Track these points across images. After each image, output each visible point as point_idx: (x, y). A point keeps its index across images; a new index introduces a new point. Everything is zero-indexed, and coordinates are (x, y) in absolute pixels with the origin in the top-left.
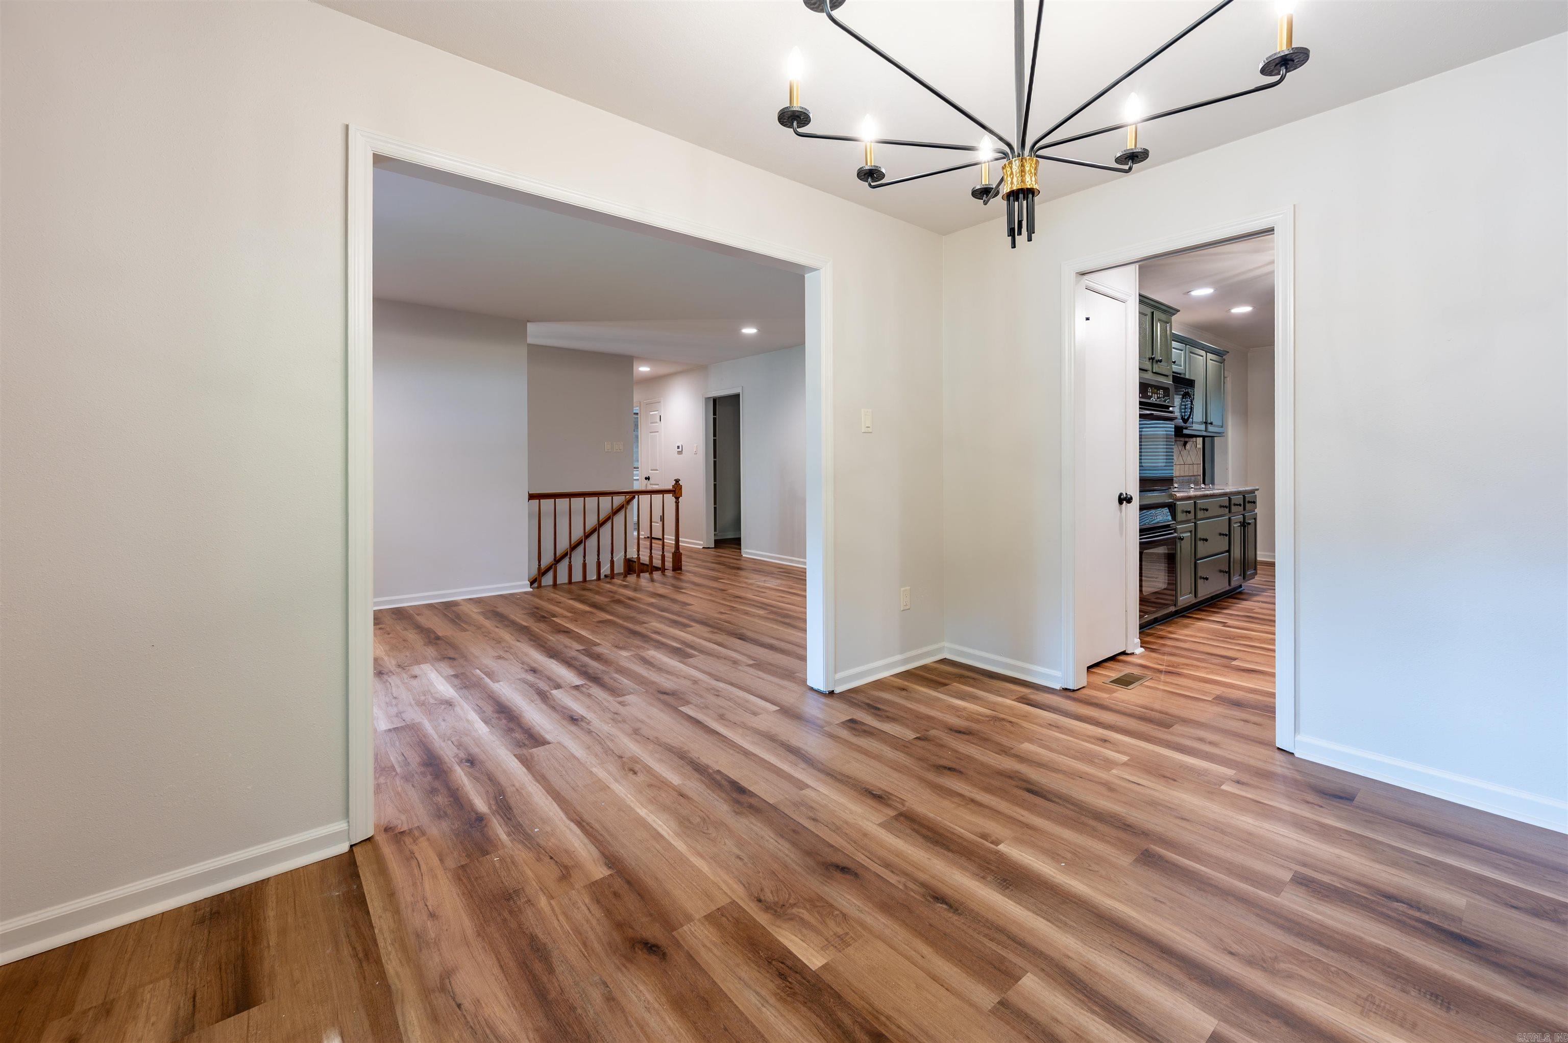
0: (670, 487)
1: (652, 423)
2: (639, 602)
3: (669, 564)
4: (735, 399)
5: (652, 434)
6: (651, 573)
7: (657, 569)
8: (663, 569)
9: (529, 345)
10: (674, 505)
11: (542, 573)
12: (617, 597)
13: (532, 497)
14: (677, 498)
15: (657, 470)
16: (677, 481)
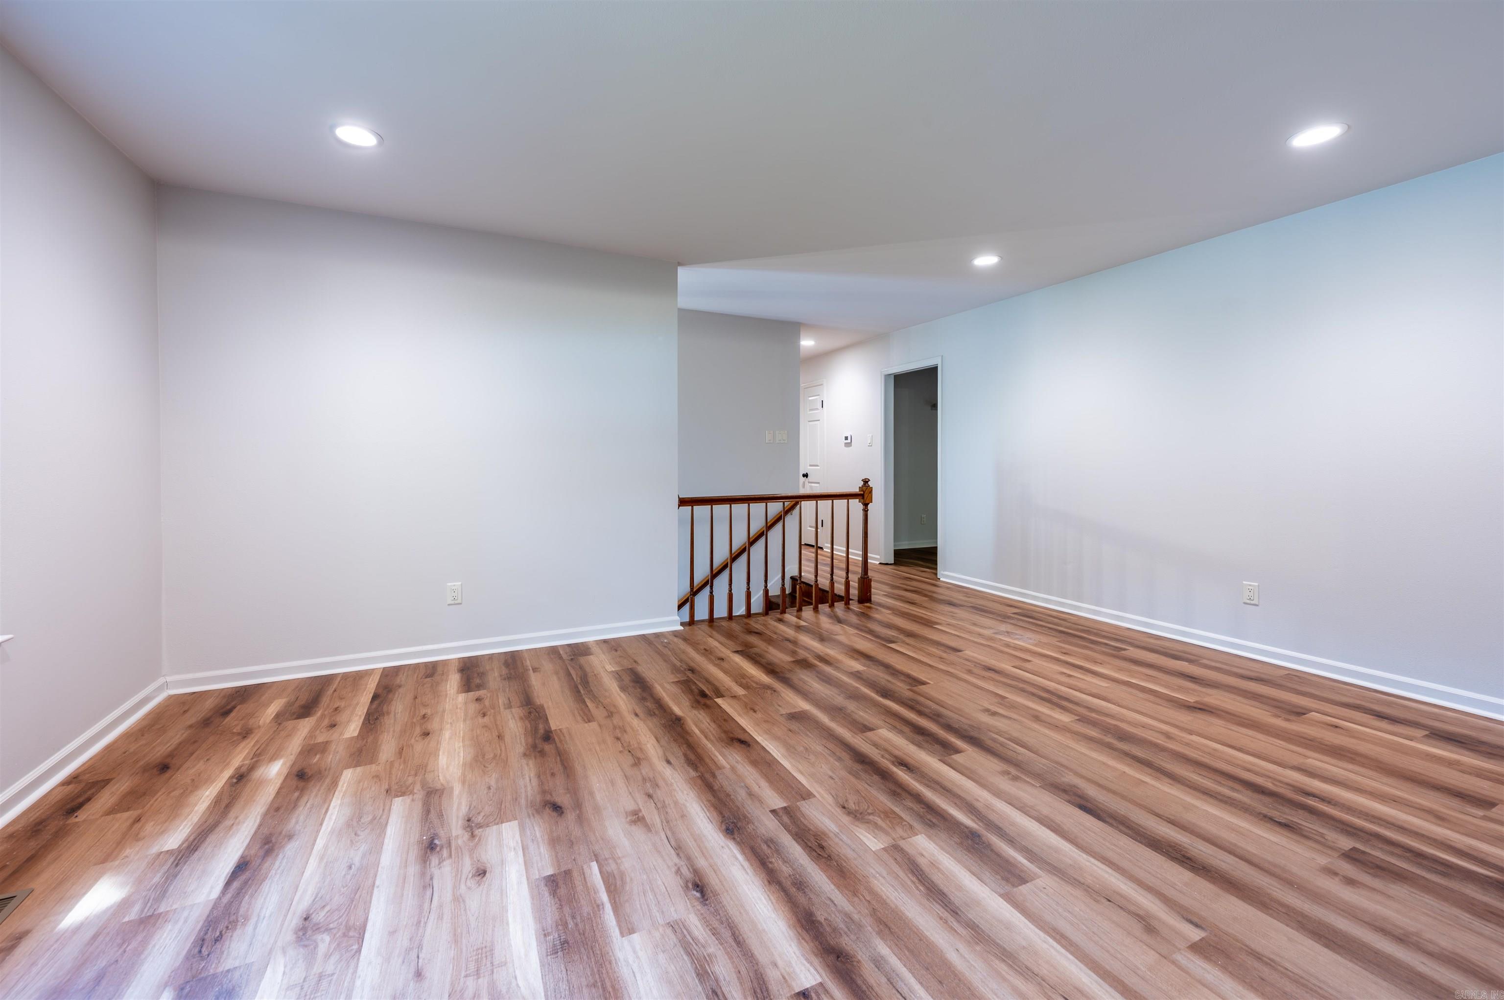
0: (856, 490)
1: (811, 410)
2: (837, 668)
3: (854, 592)
4: (929, 375)
5: (811, 423)
6: (832, 606)
7: (840, 598)
8: (846, 599)
9: (681, 311)
10: (861, 514)
11: (694, 592)
12: (802, 654)
13: (683, 502)
14: (866, 505)
15: (817, 466)
16: (866, 482)
